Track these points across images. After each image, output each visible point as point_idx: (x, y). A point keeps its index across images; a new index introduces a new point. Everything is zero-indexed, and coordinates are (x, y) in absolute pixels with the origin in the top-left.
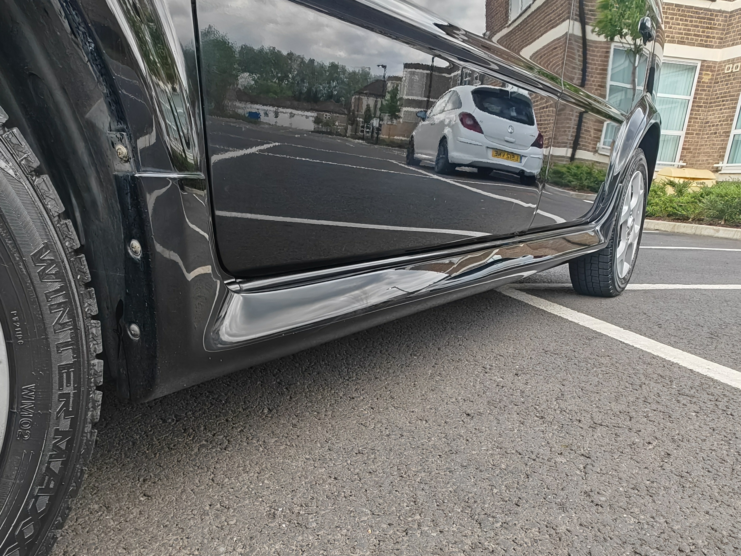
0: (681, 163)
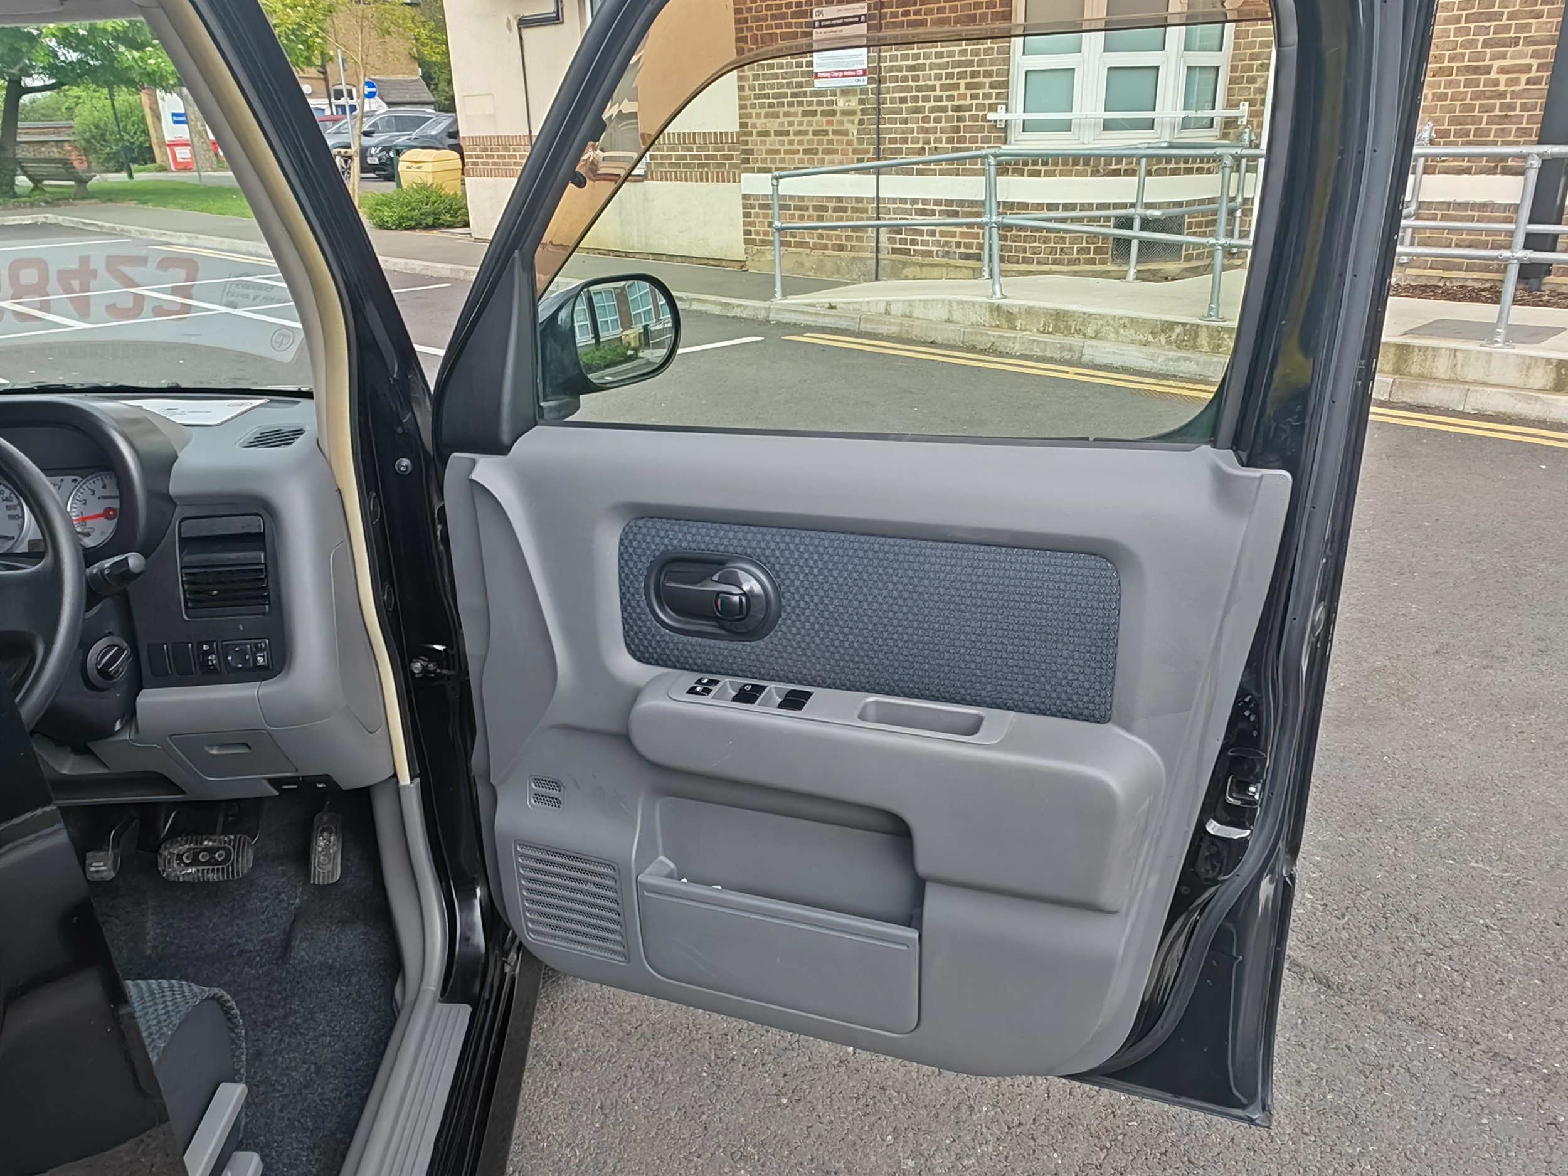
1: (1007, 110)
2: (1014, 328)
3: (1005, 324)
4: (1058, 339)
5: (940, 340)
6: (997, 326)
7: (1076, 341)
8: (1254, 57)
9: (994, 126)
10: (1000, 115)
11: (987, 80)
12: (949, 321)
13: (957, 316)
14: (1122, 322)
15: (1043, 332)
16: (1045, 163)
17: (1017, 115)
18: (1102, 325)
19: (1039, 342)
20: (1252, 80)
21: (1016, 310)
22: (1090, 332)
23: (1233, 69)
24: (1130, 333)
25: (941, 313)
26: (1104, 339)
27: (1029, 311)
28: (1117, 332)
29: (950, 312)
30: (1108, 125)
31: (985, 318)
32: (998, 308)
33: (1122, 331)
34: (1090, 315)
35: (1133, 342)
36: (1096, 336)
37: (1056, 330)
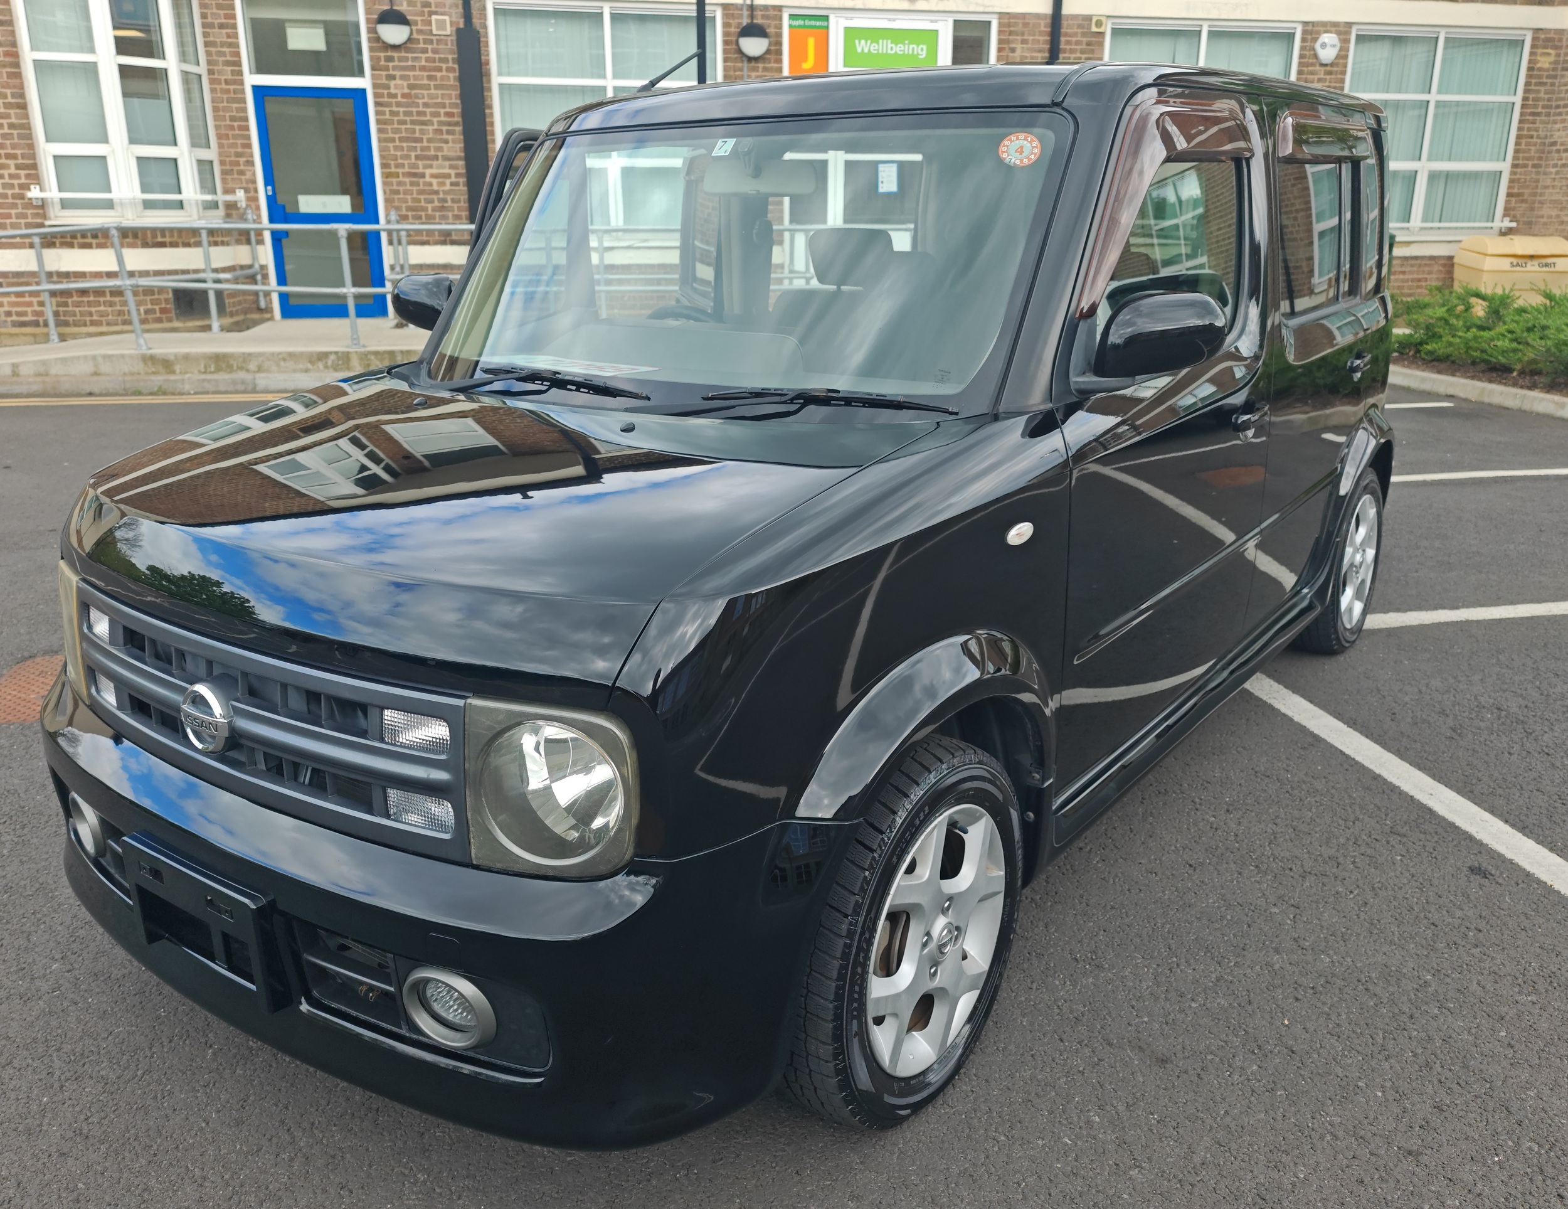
0: (1507, 223)
1: (41, 190)
2: (174, 372)
3: (161, 369)
4: (222, 376)
5: (96, 390)
6: (154, 373)
7: (241, 375)
8: (238, 155)
9: (29, 204)
10: (34, 193)
11: (11, 162)
12: (96, 374)
13: (105, 368)
14: (280, 356)
15: (205, 372)
16: (95, 236)
17: (53, 193)
18: (263, 361)
19: (209, 381)
20: (242, 173)
21: (172, 358)
22: (252, 366)
23: (222, 163)
24: (291, 364)
25: (88, 368)
26: (267, 371)
27: (187, 357)
28: (278, 365)
29: (96, 366)
30: (148, 205)
31: (140, 367)
32: (152, 358)
33: (282, 363)
34: (250, 354)
35: (295, 371)
36: (260, 369)
37: (218, 370)
